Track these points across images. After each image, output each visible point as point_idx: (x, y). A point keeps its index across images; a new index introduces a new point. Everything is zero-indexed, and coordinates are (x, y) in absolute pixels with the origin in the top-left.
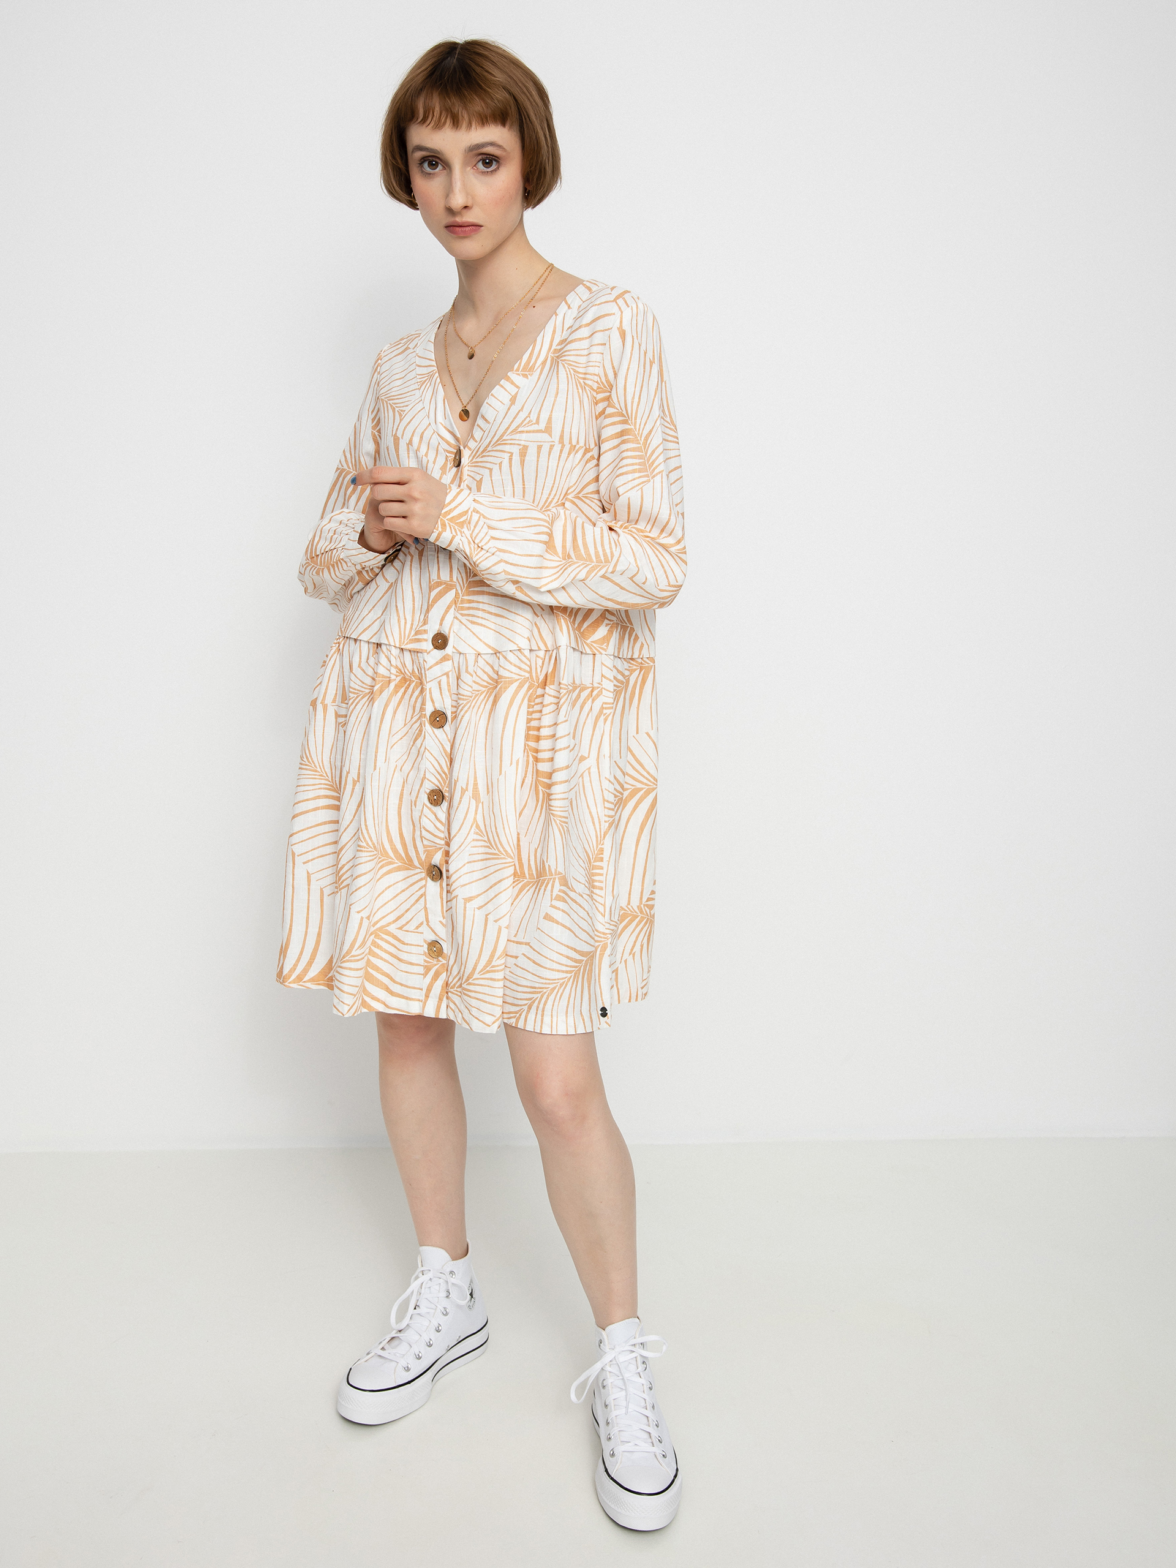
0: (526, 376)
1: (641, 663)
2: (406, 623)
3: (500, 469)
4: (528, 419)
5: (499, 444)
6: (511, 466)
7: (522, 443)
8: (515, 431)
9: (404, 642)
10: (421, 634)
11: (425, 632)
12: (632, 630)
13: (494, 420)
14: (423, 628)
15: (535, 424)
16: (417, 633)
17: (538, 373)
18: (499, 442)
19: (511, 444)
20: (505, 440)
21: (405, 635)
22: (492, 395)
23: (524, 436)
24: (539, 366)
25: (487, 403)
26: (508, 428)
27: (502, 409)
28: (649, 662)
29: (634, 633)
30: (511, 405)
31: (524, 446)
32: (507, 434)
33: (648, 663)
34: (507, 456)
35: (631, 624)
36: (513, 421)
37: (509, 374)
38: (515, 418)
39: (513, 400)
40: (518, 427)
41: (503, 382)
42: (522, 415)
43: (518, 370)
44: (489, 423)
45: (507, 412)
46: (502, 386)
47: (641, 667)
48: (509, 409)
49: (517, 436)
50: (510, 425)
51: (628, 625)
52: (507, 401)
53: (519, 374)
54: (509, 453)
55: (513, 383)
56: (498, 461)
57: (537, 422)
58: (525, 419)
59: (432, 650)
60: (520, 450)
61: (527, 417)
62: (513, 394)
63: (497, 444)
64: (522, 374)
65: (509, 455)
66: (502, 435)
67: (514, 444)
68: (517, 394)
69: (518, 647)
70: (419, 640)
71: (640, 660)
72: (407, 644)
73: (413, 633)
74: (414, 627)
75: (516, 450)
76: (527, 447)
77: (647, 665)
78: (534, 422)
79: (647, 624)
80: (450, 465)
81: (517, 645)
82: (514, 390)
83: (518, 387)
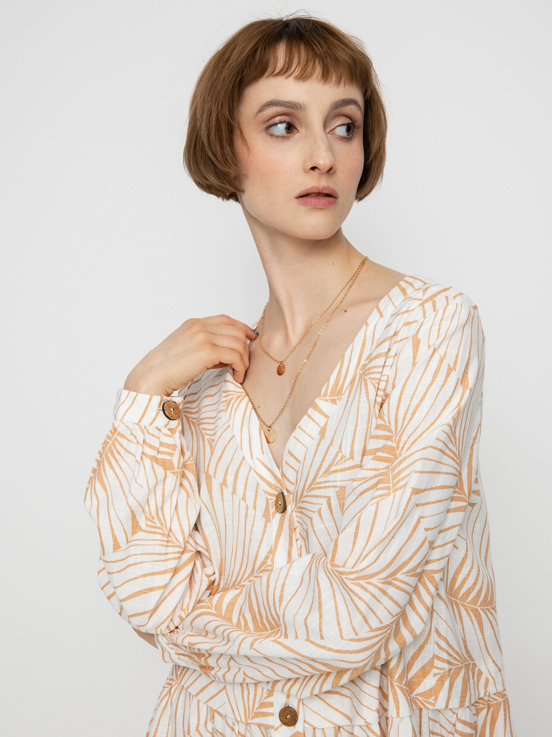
0: (334, 402)
1: (488, 700)
2: (249, 694)
3: (321, 516)
4: (340, 455)
5: (313, 489)
6: (331, 512)
7: (339, 484)
8: (327, 472)
9: (249, 716)
10: (266, 707)
11: (271, 705)
12: (475, 665)
13: (305, 459)
14: (268, 700)
15: (349, 459)
16: (263, 705)
17: (347, 396)
18: (312, 486)
19: (325, 487)
20: (319, 483)
21: (249, 711)
22: (300, 427)
23: (339, 476)
24: (347, 388)
25: (294, 437)
26: (319, 469)
27: (311, 444)
28: (497, 698)
29: (477, 668)
30: (320, 440)
31: (341, 487)
32: (319, 476)
33: (496, 700)
34: (324, 501)
35: (472, 660)
36: (324, 459)
37: (317, 401)
38: (325, 456)
39: (322, 433)
40: (330, 466)
41: (310, 411)
42: (333, 451)
43: (325, 395)
44: (299, 462)
45: (317, 449)
46: (310, 417)
47: (488, 704)
48: (319, 444)
49: (331, 477)
50: (321, 465)
51: (470, 662)
52: (316, 435)
53: (326, 400)
54: (326, 497)
55: (321, 412)
56: (316, 508)
57: (352, 457)
58: (337, 455)
59: (280, 726)
60: (337, 492)
61: (338, 452)
62: (322, 425)
63: (310, 489)
64: (330, 400)
65: (327, 499)
66: (315, 478)
67: (329, 487)
68: (326, 425)
69: (366, 722)
70: (265, 715)
71: (486, 698)
72: (252, 718)
73: (257, 705)
74: (258, 699)
75: (332, 493)
76: (345, 487)
77: (495, 702)
78: (348, 456)
79: (490, 655)
80: (272, 509)
81: (365, 719)
82: (322, 420)
83: (326, 416)
